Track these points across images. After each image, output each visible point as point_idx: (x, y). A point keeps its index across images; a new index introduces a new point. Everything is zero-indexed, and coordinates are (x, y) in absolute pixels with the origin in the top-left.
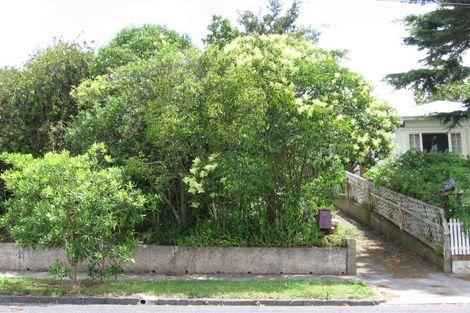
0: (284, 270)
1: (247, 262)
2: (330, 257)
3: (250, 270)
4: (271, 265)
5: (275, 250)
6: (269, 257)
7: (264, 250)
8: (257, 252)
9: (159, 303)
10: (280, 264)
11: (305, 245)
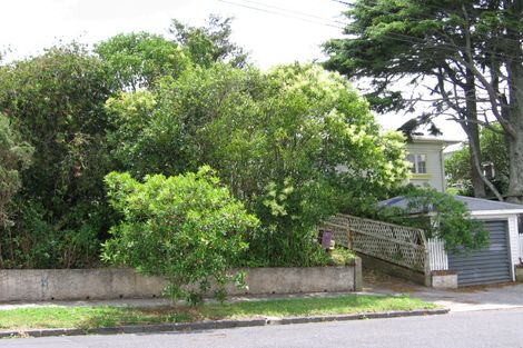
0: (303, 289)
1: (272, 282)
2: (341, 276)
3: (275, 290)
4: (293, 284)
5: (296, 269)
6: (290, 277)
7: (286, 270)
8: (280, 272)
9: (283, 322)
10: (300, 283)
11: (320, 265)
